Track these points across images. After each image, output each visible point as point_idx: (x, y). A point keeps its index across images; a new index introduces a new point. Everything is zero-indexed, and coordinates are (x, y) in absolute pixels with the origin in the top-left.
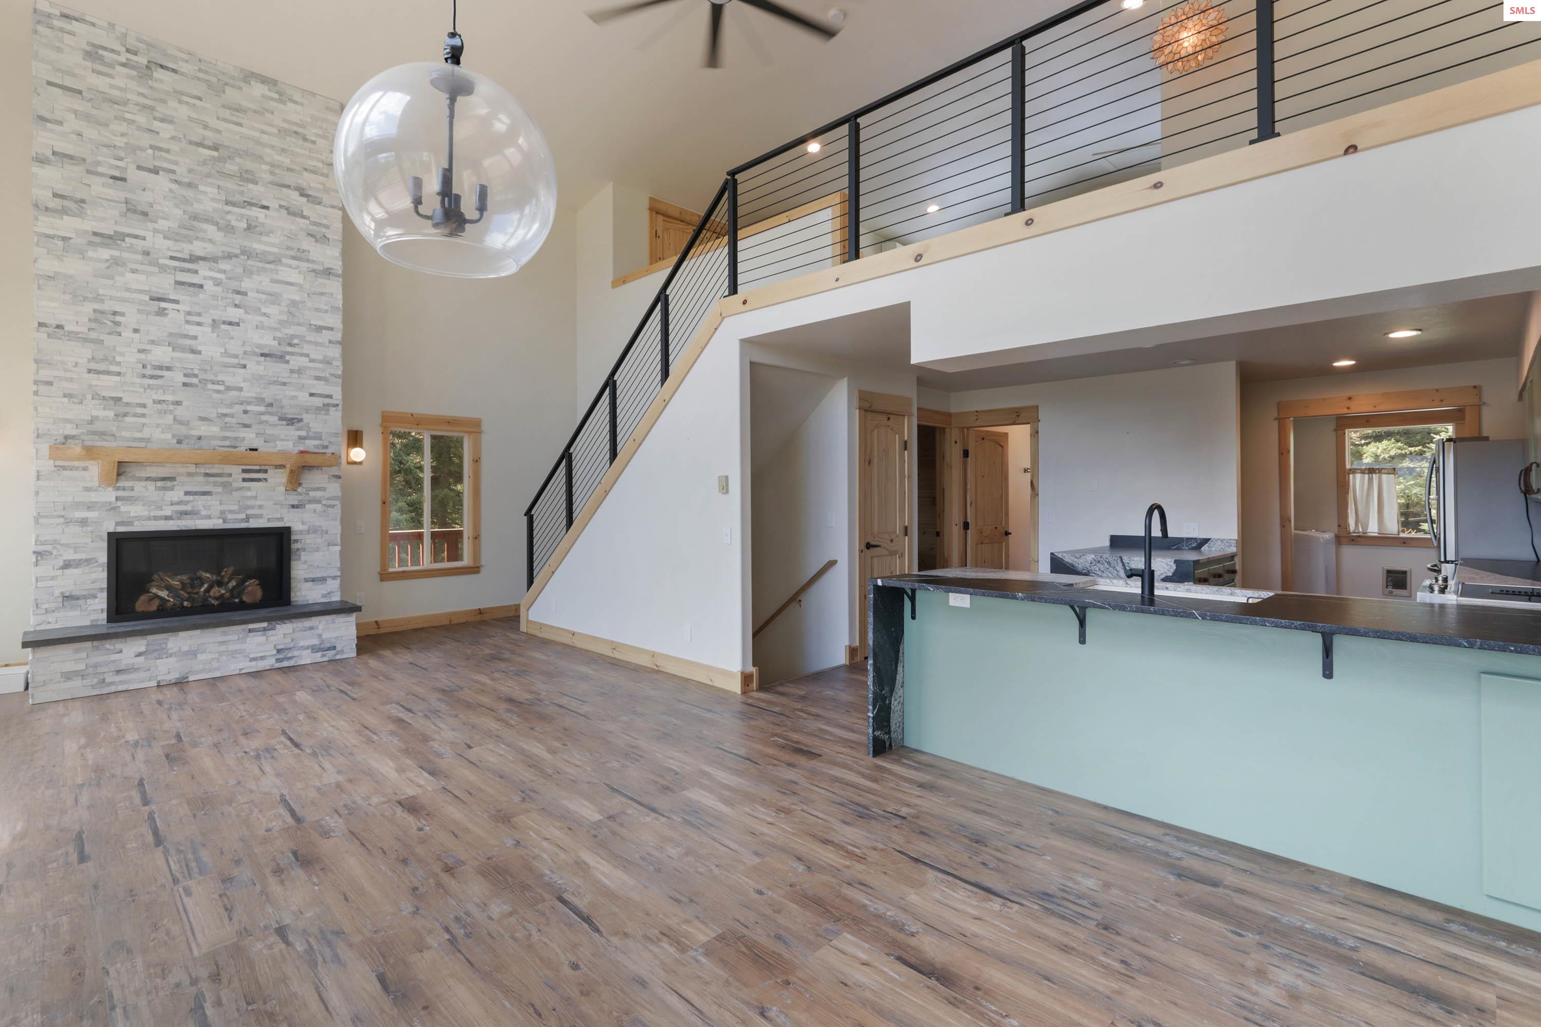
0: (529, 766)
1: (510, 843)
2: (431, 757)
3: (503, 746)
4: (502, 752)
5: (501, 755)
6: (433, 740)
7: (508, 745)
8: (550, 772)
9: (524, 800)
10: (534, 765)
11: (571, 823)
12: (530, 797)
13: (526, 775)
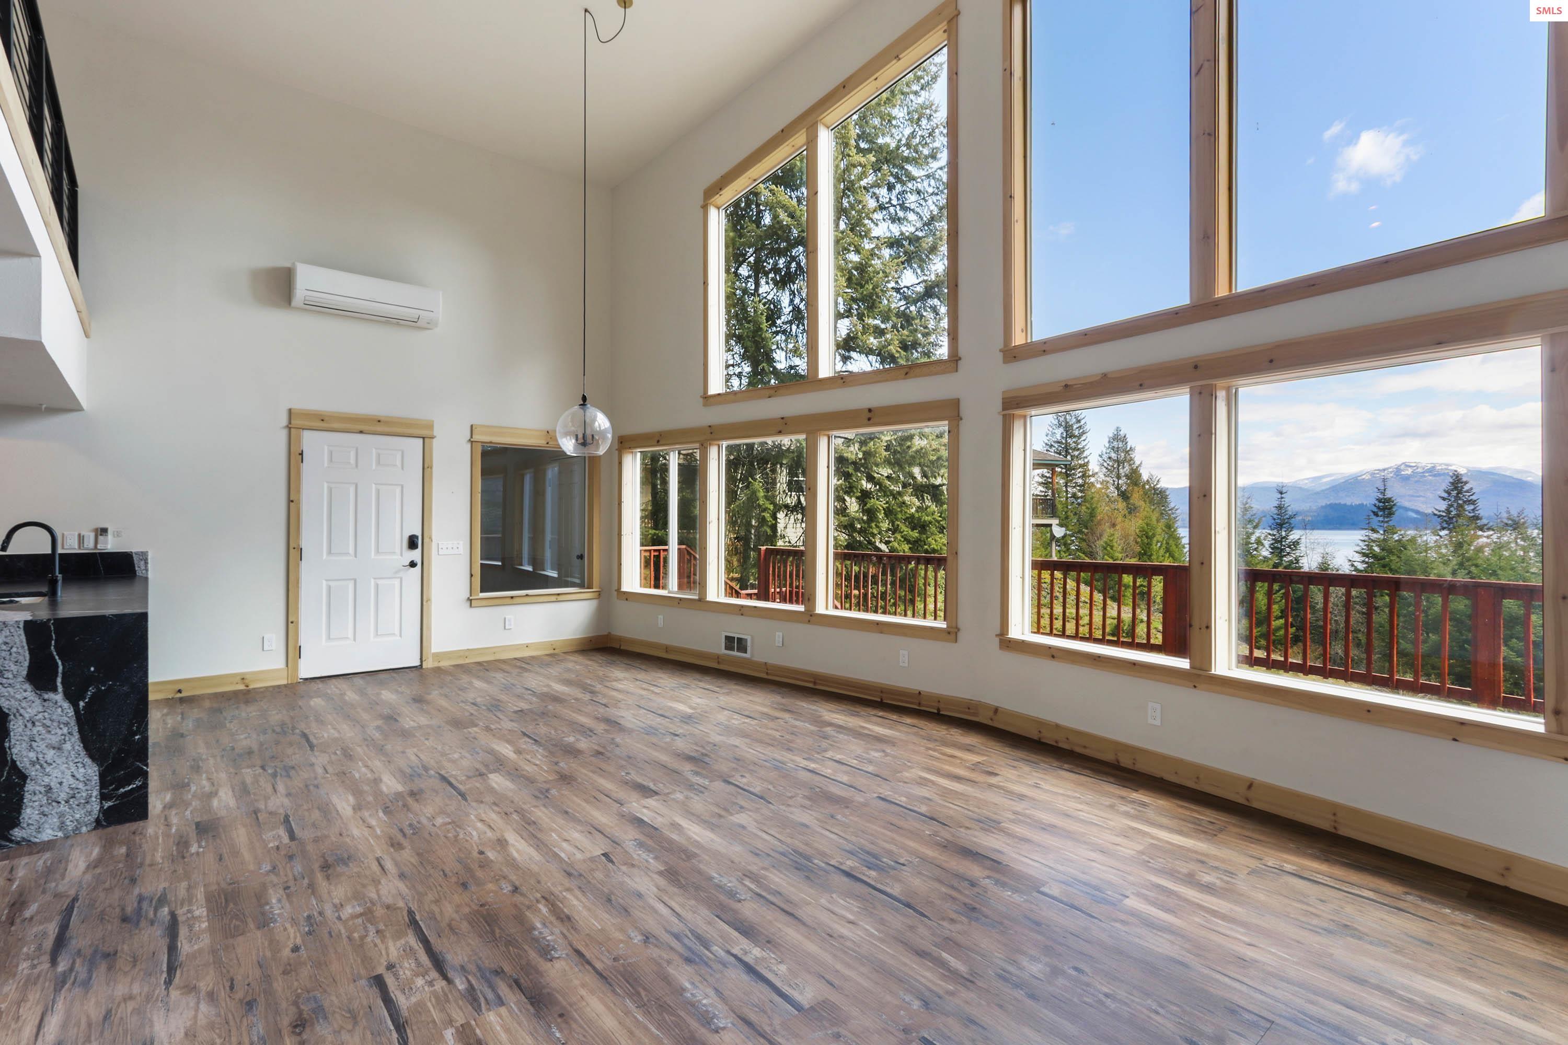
0: (534, 823)
1: (562, 764)
2: (650, 842)
3: (563, 855)
4: (565, 845)
5: (566, 840)
6: (660, 873)
7: (556, 855)
8: (515, 816)
9: (547, 791)
10: (529, 824)
11: (515, 773)
12: (541, 792)
13: (541, 814)
